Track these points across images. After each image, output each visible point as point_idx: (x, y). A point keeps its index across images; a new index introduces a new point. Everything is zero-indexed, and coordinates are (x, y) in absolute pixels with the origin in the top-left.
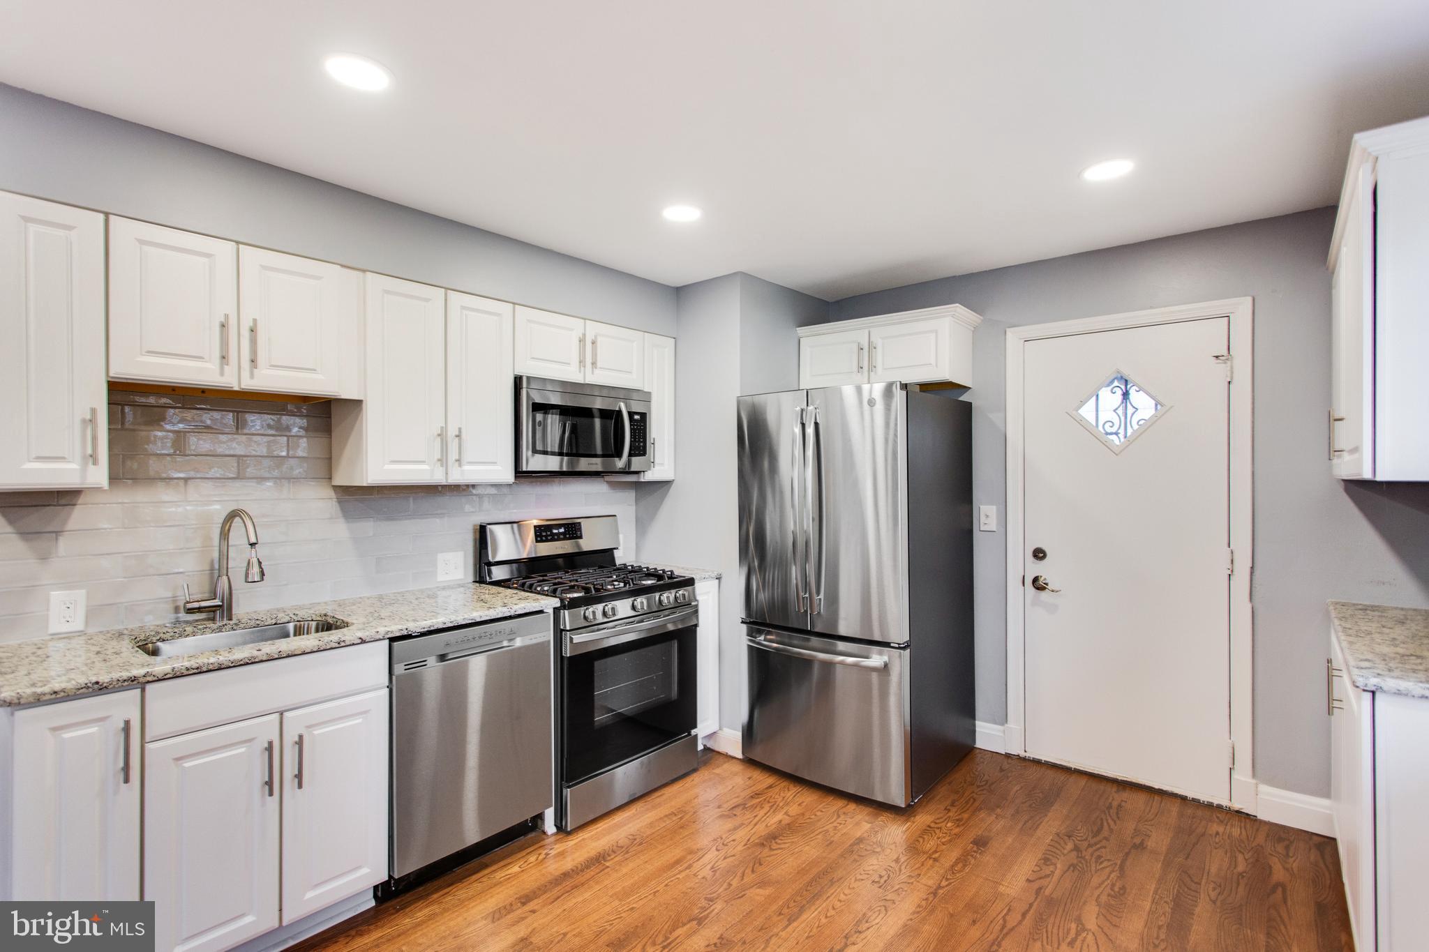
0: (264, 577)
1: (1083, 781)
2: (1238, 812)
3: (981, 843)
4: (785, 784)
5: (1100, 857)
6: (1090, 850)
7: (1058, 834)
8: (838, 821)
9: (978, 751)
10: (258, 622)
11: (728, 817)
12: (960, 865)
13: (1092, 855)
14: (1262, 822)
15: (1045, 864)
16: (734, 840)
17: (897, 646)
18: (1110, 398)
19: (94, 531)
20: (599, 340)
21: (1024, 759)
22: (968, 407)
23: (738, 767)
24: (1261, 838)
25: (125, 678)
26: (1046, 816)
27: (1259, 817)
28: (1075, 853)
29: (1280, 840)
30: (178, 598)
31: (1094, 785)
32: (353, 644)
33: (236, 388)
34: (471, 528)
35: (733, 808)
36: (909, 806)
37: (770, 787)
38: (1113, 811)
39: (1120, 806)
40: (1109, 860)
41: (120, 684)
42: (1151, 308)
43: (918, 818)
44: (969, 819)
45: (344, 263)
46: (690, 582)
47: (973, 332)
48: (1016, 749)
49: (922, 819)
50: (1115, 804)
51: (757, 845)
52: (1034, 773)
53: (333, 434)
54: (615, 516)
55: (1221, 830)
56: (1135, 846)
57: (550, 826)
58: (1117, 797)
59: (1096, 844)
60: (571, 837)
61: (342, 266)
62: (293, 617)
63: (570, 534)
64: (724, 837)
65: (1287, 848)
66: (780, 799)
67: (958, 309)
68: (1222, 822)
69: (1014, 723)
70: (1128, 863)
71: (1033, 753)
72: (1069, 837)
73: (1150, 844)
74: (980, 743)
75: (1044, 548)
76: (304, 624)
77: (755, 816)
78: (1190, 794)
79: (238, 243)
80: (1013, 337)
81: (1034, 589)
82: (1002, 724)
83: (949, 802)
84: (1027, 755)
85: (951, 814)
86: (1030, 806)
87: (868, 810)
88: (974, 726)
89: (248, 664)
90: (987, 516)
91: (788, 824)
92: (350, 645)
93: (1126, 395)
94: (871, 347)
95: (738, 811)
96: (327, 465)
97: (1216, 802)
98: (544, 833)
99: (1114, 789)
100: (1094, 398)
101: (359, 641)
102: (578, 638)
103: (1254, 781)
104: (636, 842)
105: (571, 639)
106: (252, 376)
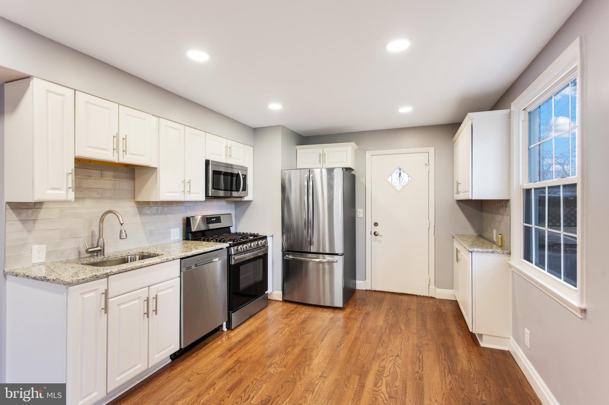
0: (127, 237)
1: (389, 295)
2: (431, 297)
3: (367, 314)
4: (300, 306)
5: (400, 313)
6: (397, 311)
7: (387, 309)
8: (323, 314)
9: (357, 290)
10: (116, 256)
11: (286, 318)
12: (364, 320)
13: (398, 312)
14: (437, 299)
15: (386, 316)
16: (292, 324)
17: (340, 254)
18: (396, 175)
19: (45, 220)
20: (232, 147)
21: (371, 291)
22: (354, 176)
23: (281, 304)
24: (437, 303)
25: (104, 273)
26: (382, 305)
27: (436, 298)
28: (393, 313)
29: (442, 302)
30: (80, 248)
31: (393, 295)
32: (171, 260)
33: (117, 162)
34: (181, 219)
35: (287, 315)
36: (344, 307)
37: (296, 308)
38: (400, 301)
39: (401, 300)
40: (403, 313)
41: (103, 276)
42: (408, 148)
43: (347, 310)
44: (361, 308)
45: (154, 114)
46: (265, 237)
47: (355, 151)
48: (369, 288)
49: (348, 310)
50: (400, 299)
51: (300, 324)
52: (375, 294)
53: (135, 180)
54: (231, 214)
55: (428, 302)
56: (408, 309)
57: (225, 329)
58: (400, 297)
59: (398, 310)
60: (234, 331)
61: (153, 115)
62: (128, 254)
63: (217, 221)
64: (288, 323)
65: (444, 304)
66: (301, 311)
67: (353, 144)
68: (427, 300)
69: (368, 280)
70: (408, 313)
71: (374, 289)
72: (391, 309)
73: (412, 308)
74: (358, 287)
75: (377, 222)
76: (134, 257)
77: (296, 317)
78: (418, 294)
79: (119, 104)
80: (368, 154)
81: (374, 236)
82: (364, 280)
83: (354, 305)
84: (372, 289)
85: (356, 308)
86: (377, 303)
87: (331, 310)
88: (356, 282)
89: (140, 268)
90: (360, 212)
91: (308, 317)
92: (170, 261)
93: (400, 174)
94: (324, 155)
95: (289, 316)
96: (134, 194)
97: (425, 295)
98: (223, 331)
99: (399, 296)
100: (391, 176)
101: (173, 259)
102: (237, 257)
103: (435, 288)
104: (259, 329)
105: (234, 258)
106: (123, 158)
